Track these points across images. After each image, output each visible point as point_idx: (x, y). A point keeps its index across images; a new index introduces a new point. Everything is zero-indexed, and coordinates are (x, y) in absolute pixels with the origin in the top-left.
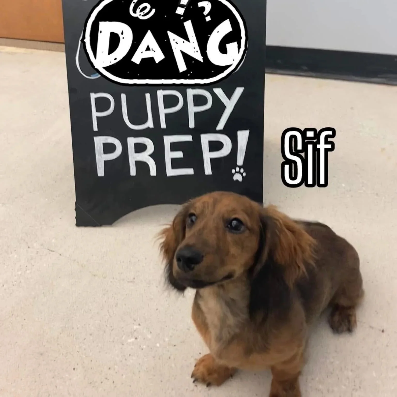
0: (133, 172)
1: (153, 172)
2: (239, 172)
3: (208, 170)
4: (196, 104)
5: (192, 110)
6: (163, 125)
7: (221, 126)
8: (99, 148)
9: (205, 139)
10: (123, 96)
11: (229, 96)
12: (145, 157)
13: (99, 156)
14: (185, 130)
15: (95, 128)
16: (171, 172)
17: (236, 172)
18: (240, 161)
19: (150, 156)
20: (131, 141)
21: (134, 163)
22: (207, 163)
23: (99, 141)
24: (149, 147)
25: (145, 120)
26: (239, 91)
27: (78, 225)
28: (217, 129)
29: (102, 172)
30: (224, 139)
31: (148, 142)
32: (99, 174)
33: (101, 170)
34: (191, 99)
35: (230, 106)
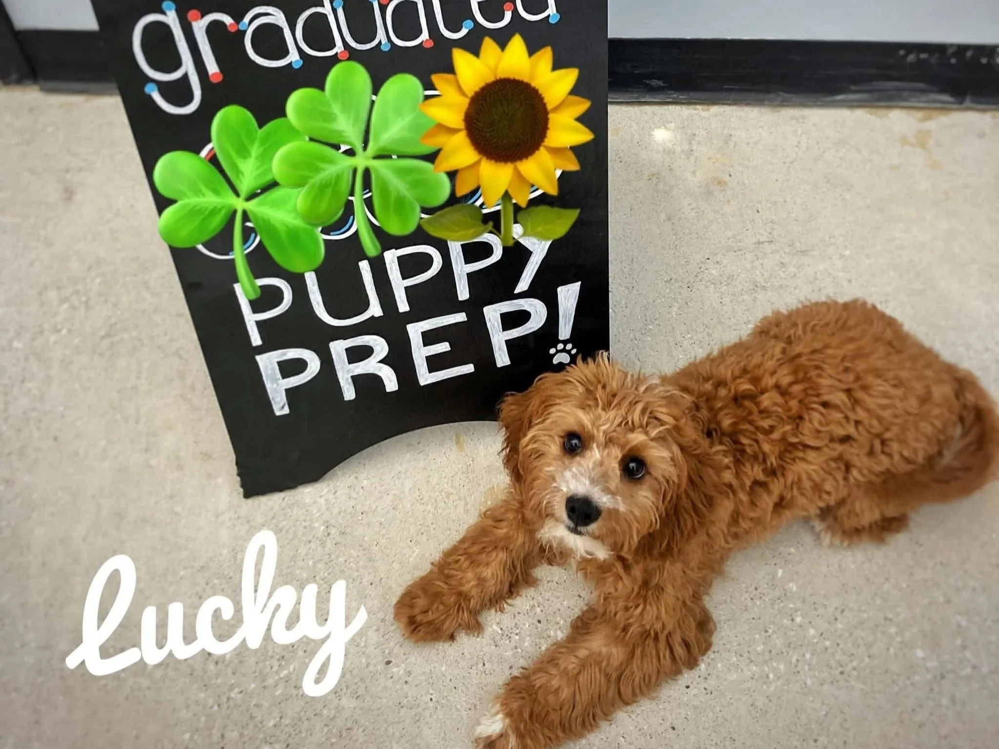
0: (349, 394)
1: (392, 386)
2: (564, 350)
3: (502, 359)
4: (469, 259)
5: (462, 270)
6: (403, 306)
7: (523, 285)
8: (269, 372)
9: (493, 313)
10: (310, 277)
12: (370, 366)
13: (272, 384)
14: (452, 306)
15: (256, 340)
16: (425, 377)
17: (558, 352)
18: (565, 331)
19: (381, 362)
20: (339, 347)
21: (350, 380)
22: (500, 349)
23: (268, 361)
24: (377, 349)
25: (363, 307)
27: (247, 495)
28: (516, 292)
29: (283, 407)
30: (531, 305)
31: (376, 340)
32: (278, 413)
33: (281, 405)
34: (458, 253)
35: (539, 250)
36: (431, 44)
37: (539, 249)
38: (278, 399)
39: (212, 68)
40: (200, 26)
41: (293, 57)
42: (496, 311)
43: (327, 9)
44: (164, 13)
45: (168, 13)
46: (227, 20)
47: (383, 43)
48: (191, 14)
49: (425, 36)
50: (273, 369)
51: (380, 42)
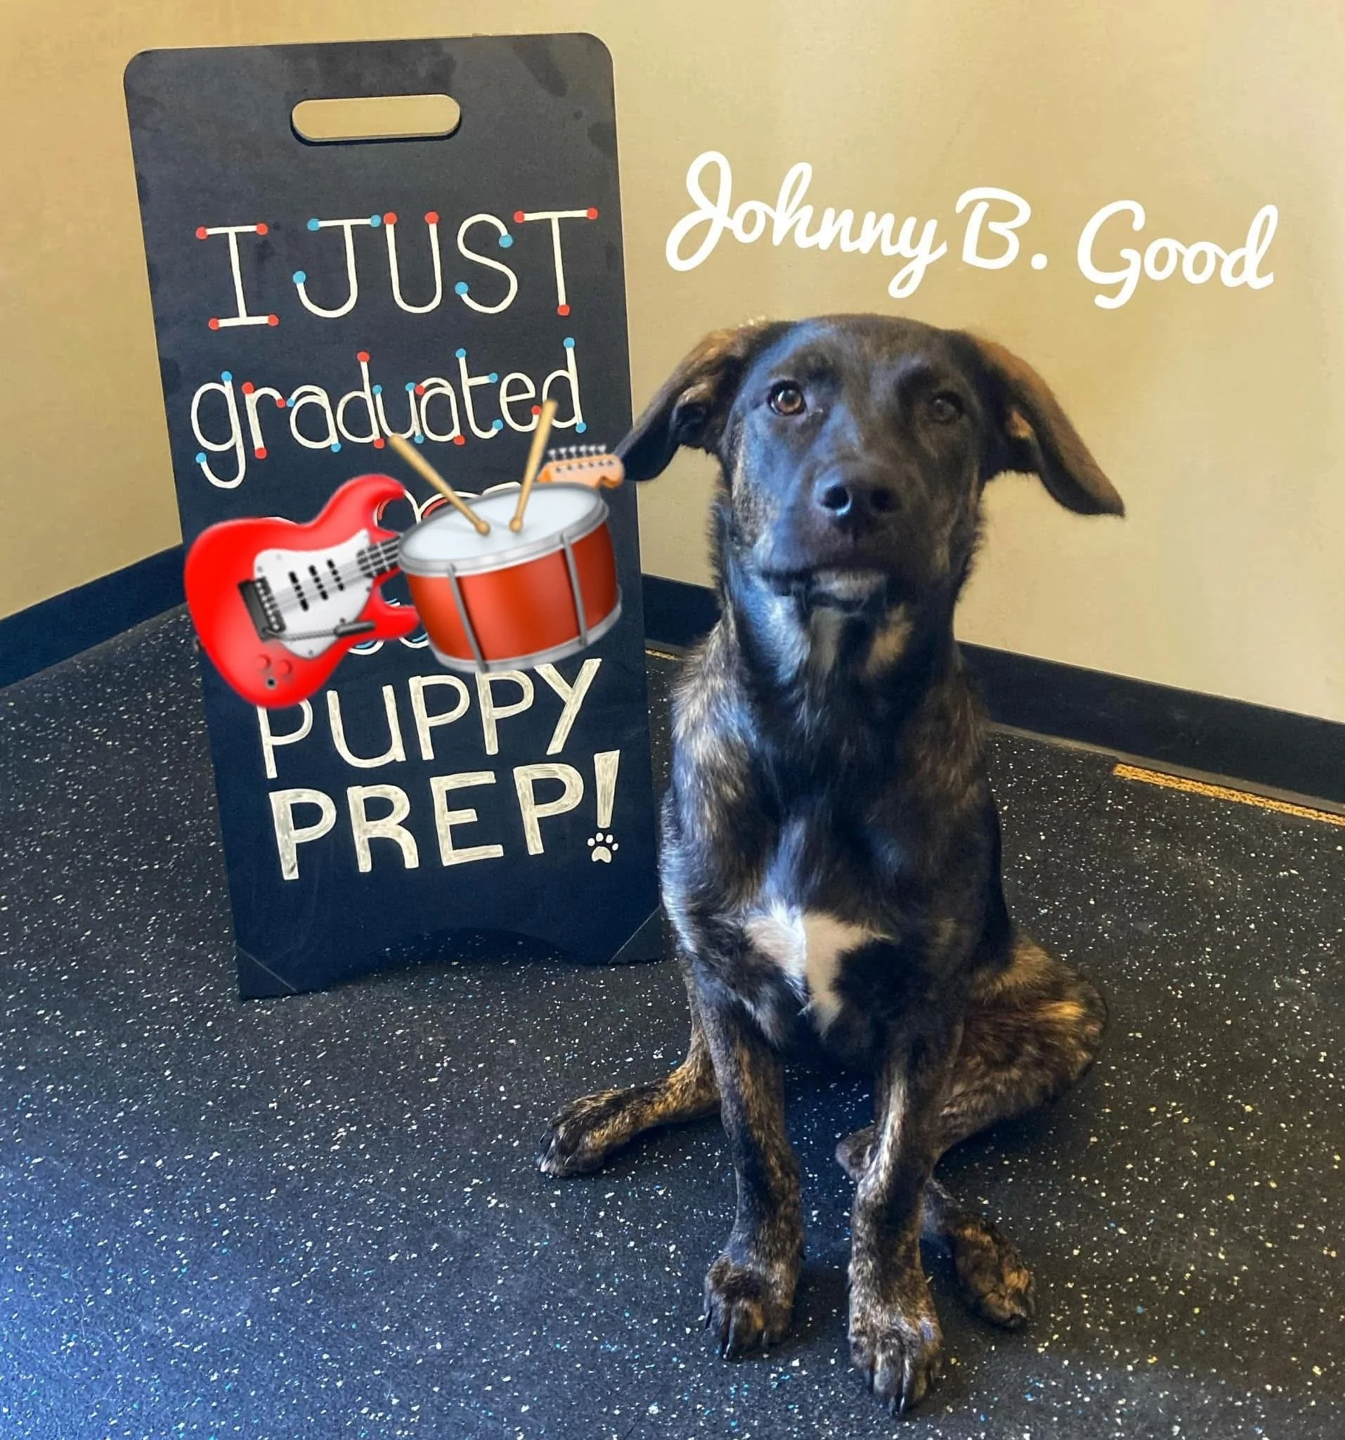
0: (365, 864)
1: (411, 860)
2: (603, 843)
3: (535, 846)
4: (498, 703)
5: (491, 714)
6: (428, 754)
7: (556, 746)
8: (282, 817)
9: (524, 777)
10: (332, 697)
11: (571, 679)
12: (389, 828)
13: (284, 834)
14: (479, 762)
15: (272, 772)
16: (451, 856)
17: (597, 844)
18: (604, 818)
19: (399, 824)
20: (357, 795)
21: (367, 844)
22: (532, 829)
23: (281, 802)
24: (397, 806)
25: (385, 747)
26: (591, 667)
27: (244, 995)
28: (549, 752)
29: (292, 869)
30: (567, 774)
31: (396, 793)
32: (287, 877)
33: (291, 866)
34: (487, 691)
35: (573, 701)
36: (462, 442)
37: (573, 698)
38: (288, 857)
39: (258, 443)
40: (251, 400)
41: (333, 440)
42: (526, 775)
43: (366, 395)
44: (222, 383)
45: (226, 383)
46: (277, 396)
47: (417, 434)
48: (247, 385)
49: (456, 432)
50: (285, 814)
51: (414, 435)
